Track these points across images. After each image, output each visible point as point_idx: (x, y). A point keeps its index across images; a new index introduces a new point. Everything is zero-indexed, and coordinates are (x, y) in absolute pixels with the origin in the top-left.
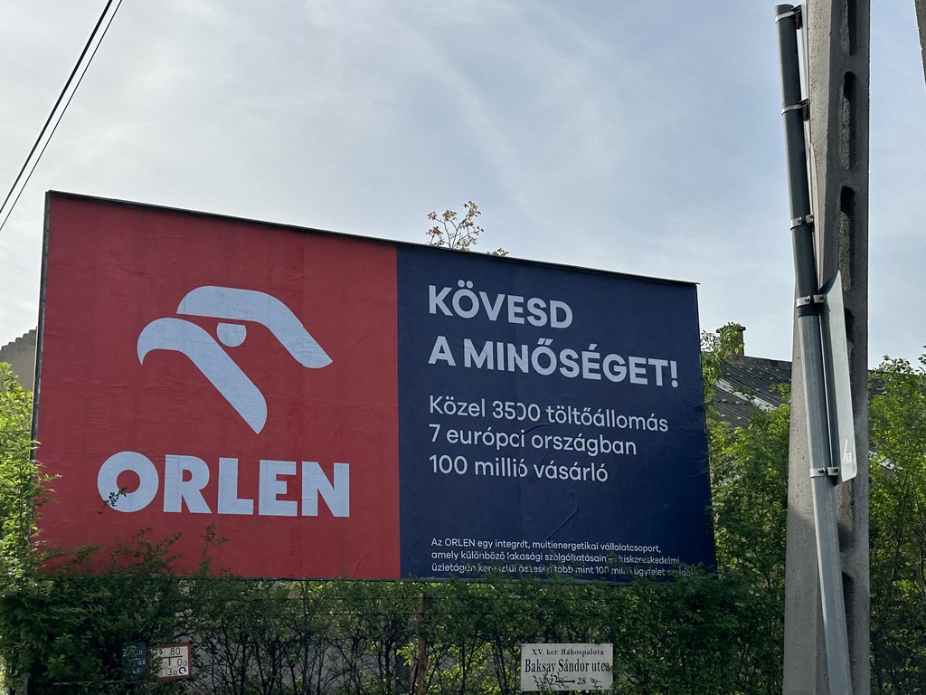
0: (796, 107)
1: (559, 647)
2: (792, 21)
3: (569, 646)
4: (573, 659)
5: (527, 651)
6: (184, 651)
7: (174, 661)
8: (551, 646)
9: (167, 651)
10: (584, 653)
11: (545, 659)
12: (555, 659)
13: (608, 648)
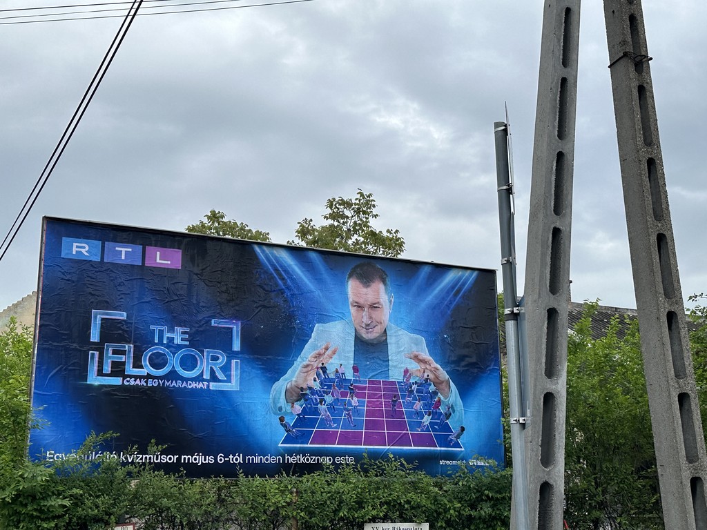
0: (505, 187)
1: (391, 525)
2: (503, 132)
3: (398, 525)
5: (369, 527)
6: (131, 527)
8: (385, 525)
9: (118, 529)
10: (408, 529)
13: (425, 526)
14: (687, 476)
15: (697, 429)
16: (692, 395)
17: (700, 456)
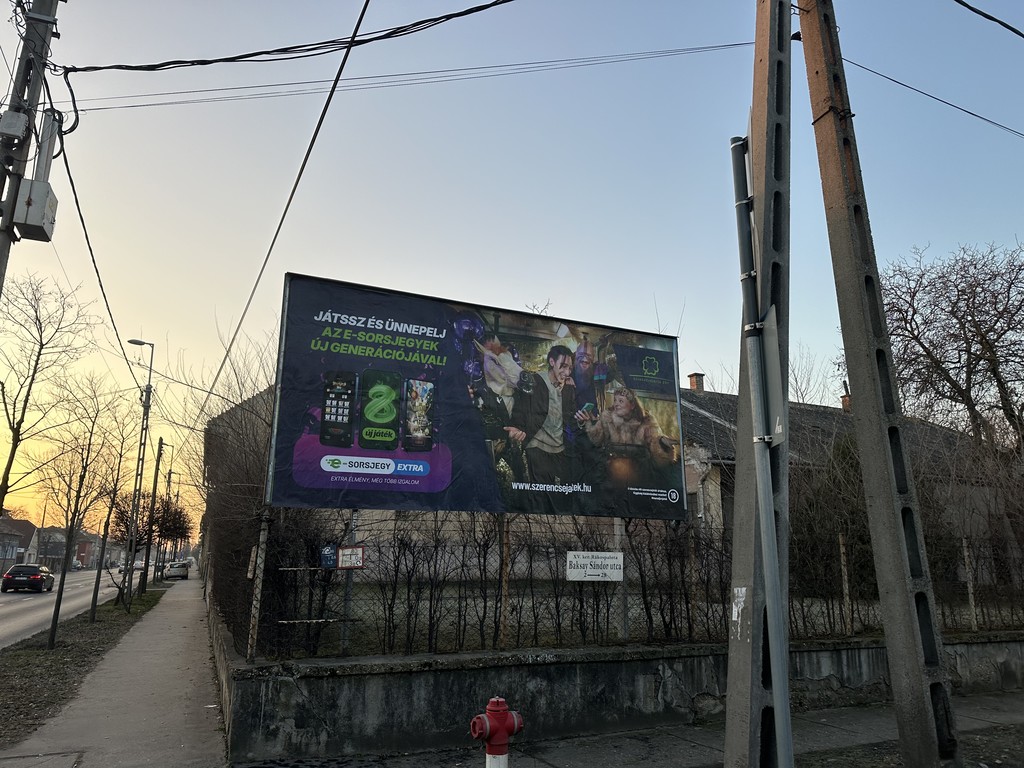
0: (745, 202)
1: (590, 554)
2: (741, 147)
3: (595, 553)
4: (599, 562)
5: (571, 555)
6: (360, 550)
7: (353, 557)
8: (585, 553)
9: (348, 551)
10: (605, 558)
11: (581, 561)
12: (587, 561)
13: (620, 555)
14: (898, 506)
15: (905, 461)
16: (900, 430)
17: (909, 487)
